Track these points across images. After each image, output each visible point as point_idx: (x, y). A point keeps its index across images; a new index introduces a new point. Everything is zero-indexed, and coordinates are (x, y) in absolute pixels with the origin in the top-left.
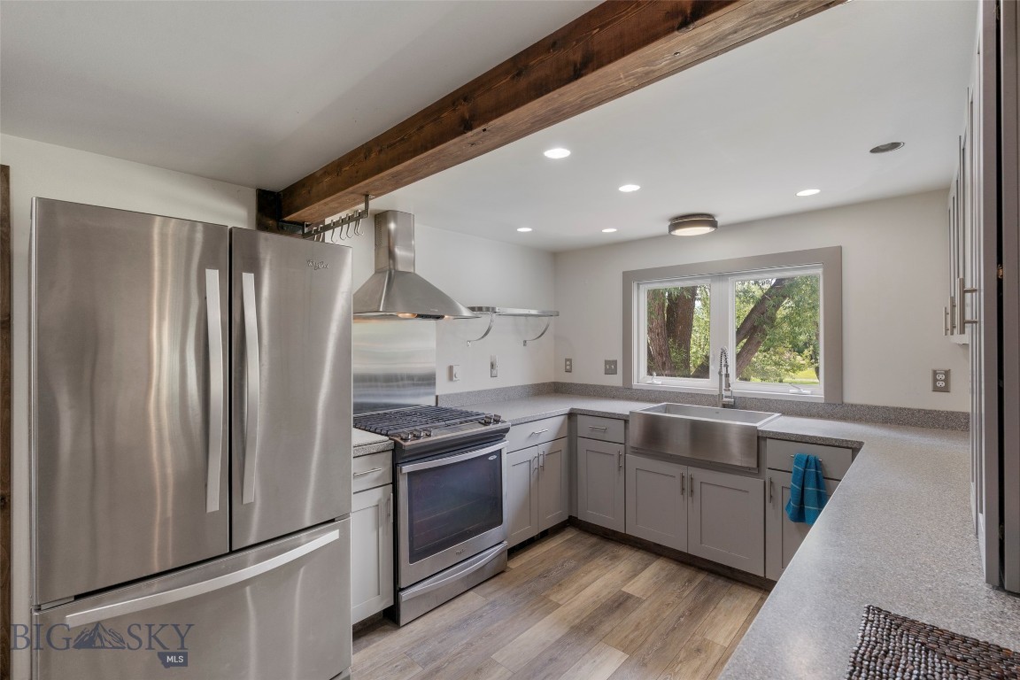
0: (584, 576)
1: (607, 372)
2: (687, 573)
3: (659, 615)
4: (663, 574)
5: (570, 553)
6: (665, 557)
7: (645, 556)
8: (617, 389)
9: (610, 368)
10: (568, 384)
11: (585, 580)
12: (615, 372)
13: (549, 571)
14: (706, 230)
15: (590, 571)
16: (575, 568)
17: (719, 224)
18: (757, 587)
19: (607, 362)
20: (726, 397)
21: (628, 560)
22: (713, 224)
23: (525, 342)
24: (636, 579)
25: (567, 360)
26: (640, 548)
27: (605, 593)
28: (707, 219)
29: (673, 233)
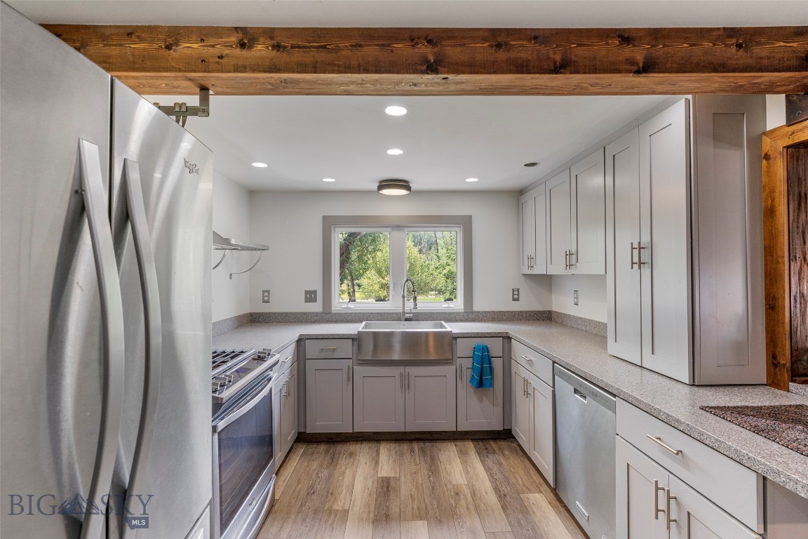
0: (343, 479)
1: (307, 300)
2: (405, 447)
3: (417, 483)
4: (393, 453)
5: (315, 465)
6: (383, 440)
7: (370, 445)
8: (316, 314)
9: (310, 296)
10: (267, 314)
11: (347, 481)
12: (314, 300)
13: (312, 487)
14: (403, 192)
15: (344, 473)
16: (330, 476)
17: (412, 189)
18: (448, 439)
19: (307, 292)
20: (407, 313)
21: (363, 453)
22: (408, 188)
23: (231, 274)
24: (380, 464)
25: (264, 292)
26: (362, 441)
27: (370, 484)
28: (403, 184)
29: (380, 192)
